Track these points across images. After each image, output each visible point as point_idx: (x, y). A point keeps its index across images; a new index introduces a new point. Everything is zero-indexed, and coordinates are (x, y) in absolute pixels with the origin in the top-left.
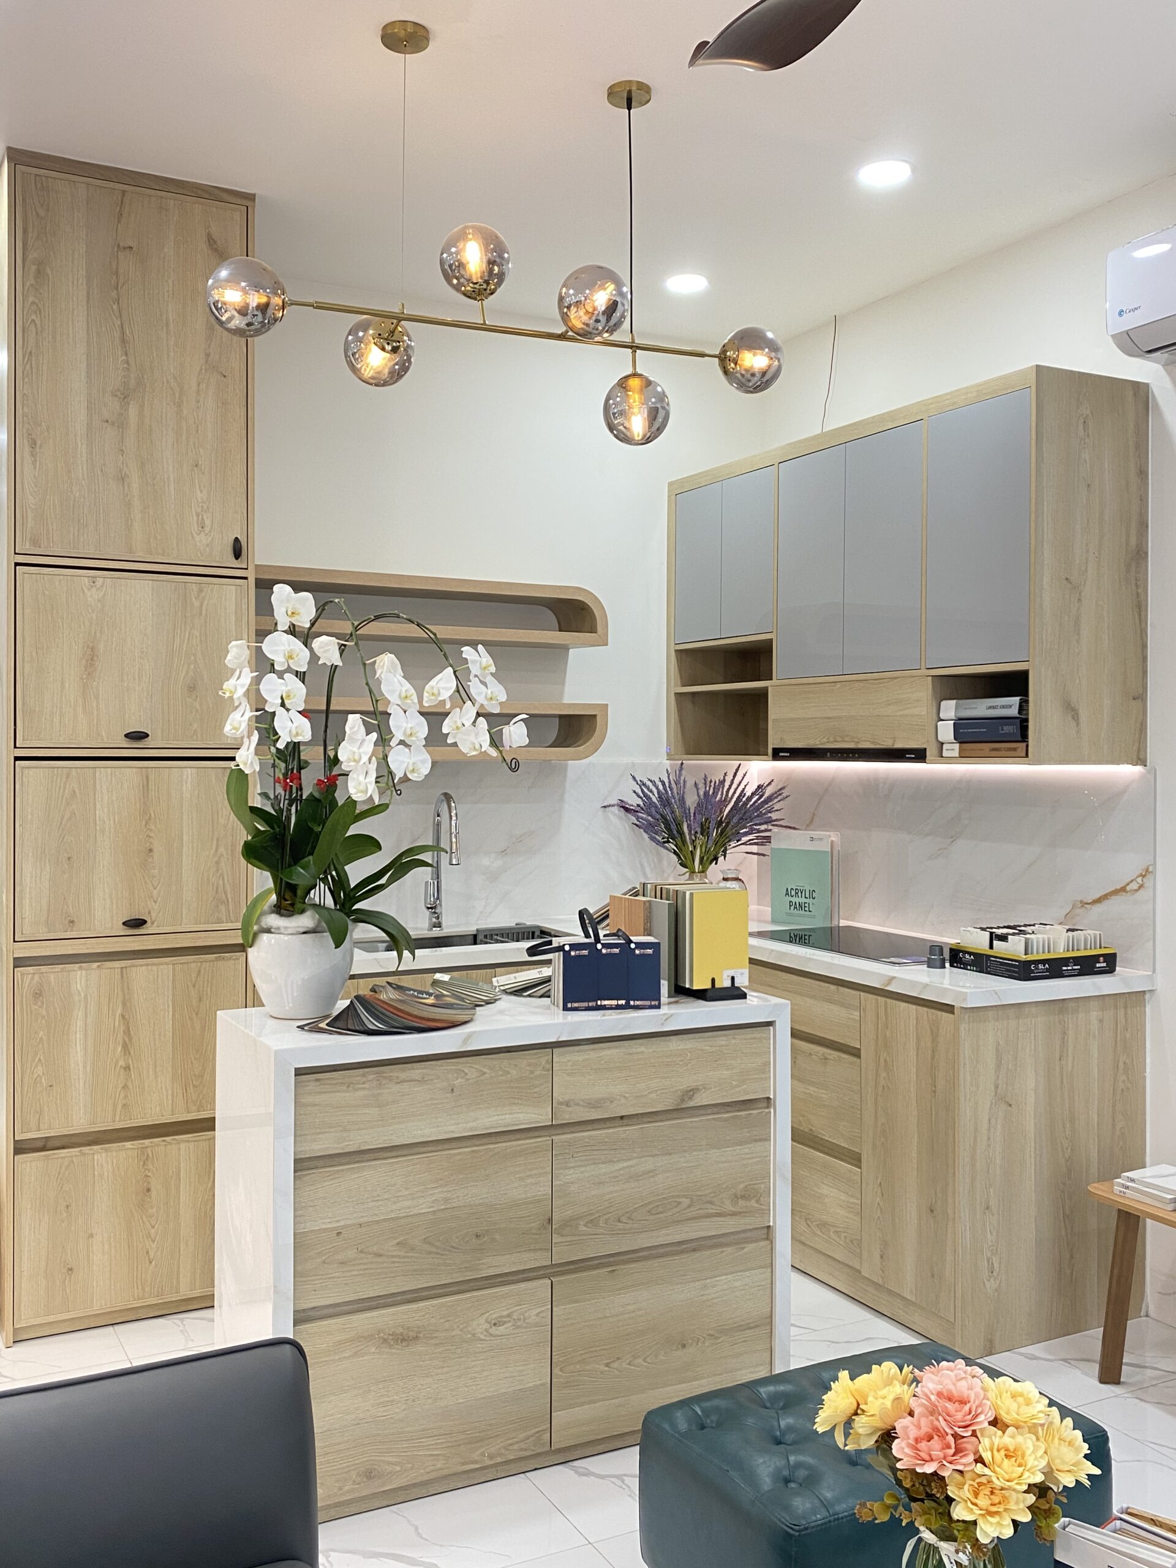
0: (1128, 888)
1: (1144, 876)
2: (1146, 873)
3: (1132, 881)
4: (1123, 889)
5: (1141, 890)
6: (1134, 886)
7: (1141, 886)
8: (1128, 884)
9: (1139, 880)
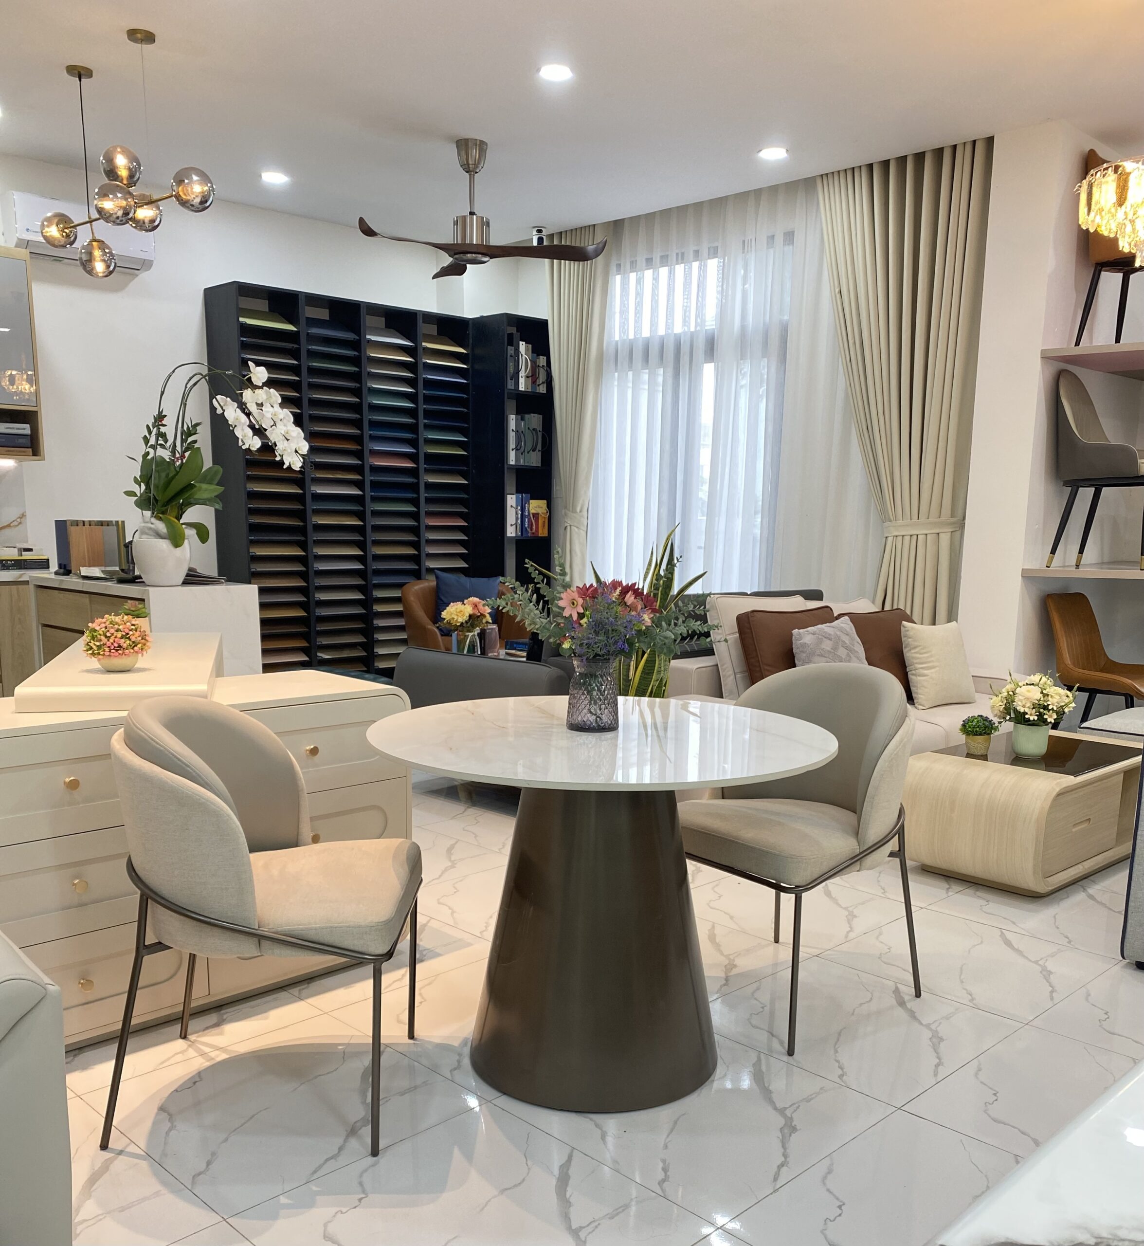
0: (12, 525)
1: (21, 518)
2: (23, 516)
3: (14, 521)
4: (9, 526)
5: (20, 526)
6: (15, 523)
7: (20, 523)
8: (11, 523)
9: (19, 520)
